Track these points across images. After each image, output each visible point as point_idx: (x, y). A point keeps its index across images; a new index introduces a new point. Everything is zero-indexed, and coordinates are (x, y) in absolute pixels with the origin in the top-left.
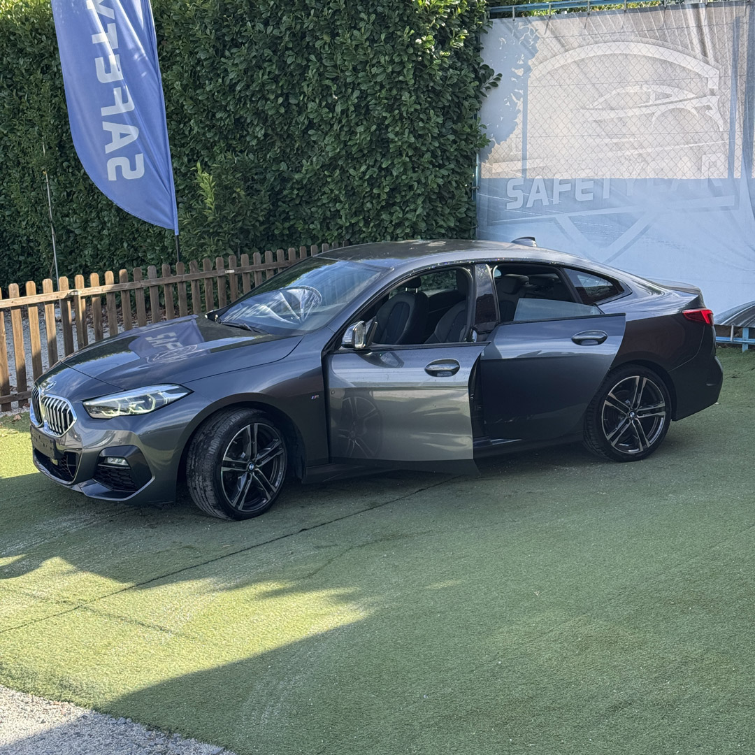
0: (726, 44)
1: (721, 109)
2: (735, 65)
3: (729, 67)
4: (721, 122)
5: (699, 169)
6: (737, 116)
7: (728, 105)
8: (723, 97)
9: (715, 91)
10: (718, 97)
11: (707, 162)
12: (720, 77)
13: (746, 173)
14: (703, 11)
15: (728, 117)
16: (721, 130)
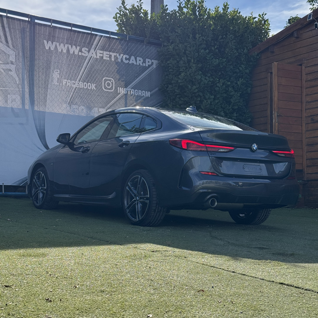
0: (18, 40)
1: (17, 72)
2: (24, 51)
3: (20, 51)
4: (17, 79)
5: (6, 102)
6: (26, 78)
7: (21, 71)
8: (18, 66)
9: (14, 62)
10: (15, 66)
11: (11, 99)
12: (16, 56)
13: (31, 107)
14: (5, 20)
15: (21, 77)
16: (18, 83)
